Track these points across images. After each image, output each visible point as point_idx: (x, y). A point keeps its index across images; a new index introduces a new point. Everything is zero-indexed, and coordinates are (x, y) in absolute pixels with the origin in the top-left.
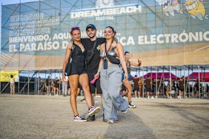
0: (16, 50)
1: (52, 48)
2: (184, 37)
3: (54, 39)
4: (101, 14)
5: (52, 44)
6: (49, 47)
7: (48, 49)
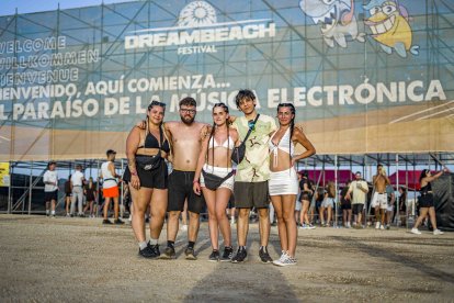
0: (5, 118)
1: (83, 113)
2: (365, 94)
5: (82, 105)
6: (76, 111)
7: (75, 115)
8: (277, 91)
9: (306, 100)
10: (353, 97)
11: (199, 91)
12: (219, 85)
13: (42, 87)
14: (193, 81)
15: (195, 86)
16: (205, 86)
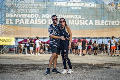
0: (13, 23)
1: (41, 23)
2: (117, 23)
3: (42, 17)
4: (74, 6)
5: (41, 21)
6: (39, 23)
7: (38, 23)
8: (97, 21)
9: (104, 23)
10: (114, 24)
11: (77, 19)
12: (82, 18)
13: (26, 14)
14: (75, 16)
15: (76, 18)
16: (79, 18)
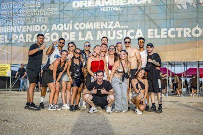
0: (8, 42)
1: (50, 40)
4: (107, 5)
5: (50, 36)
6: (47, 39)
8: (152, 30)
9: (167, 34)
10: (191, 34)
11: (112, 30)
12: (122, 27)
13: (28, 26)
14: (109, 24)
15: (110, 27)
16: (115, 27)
